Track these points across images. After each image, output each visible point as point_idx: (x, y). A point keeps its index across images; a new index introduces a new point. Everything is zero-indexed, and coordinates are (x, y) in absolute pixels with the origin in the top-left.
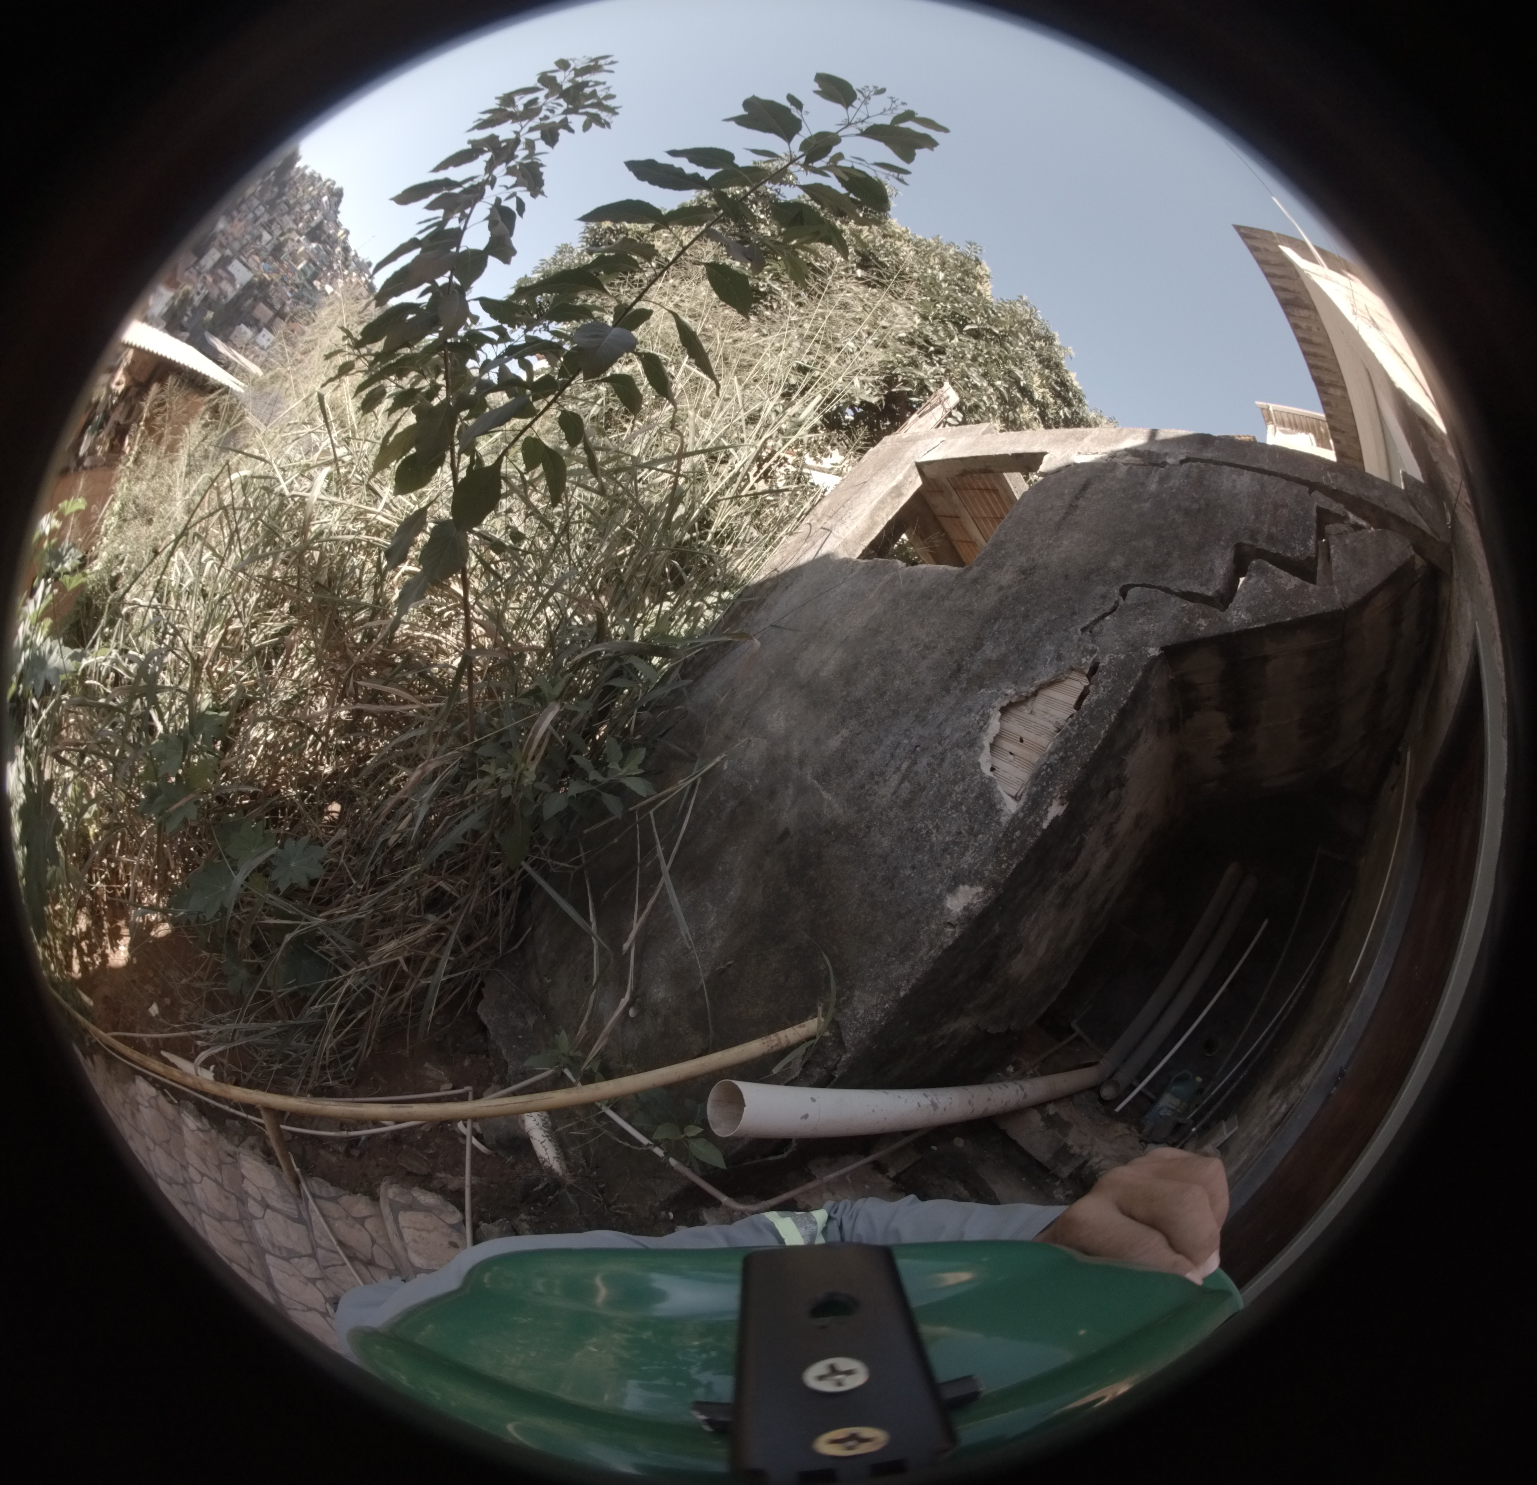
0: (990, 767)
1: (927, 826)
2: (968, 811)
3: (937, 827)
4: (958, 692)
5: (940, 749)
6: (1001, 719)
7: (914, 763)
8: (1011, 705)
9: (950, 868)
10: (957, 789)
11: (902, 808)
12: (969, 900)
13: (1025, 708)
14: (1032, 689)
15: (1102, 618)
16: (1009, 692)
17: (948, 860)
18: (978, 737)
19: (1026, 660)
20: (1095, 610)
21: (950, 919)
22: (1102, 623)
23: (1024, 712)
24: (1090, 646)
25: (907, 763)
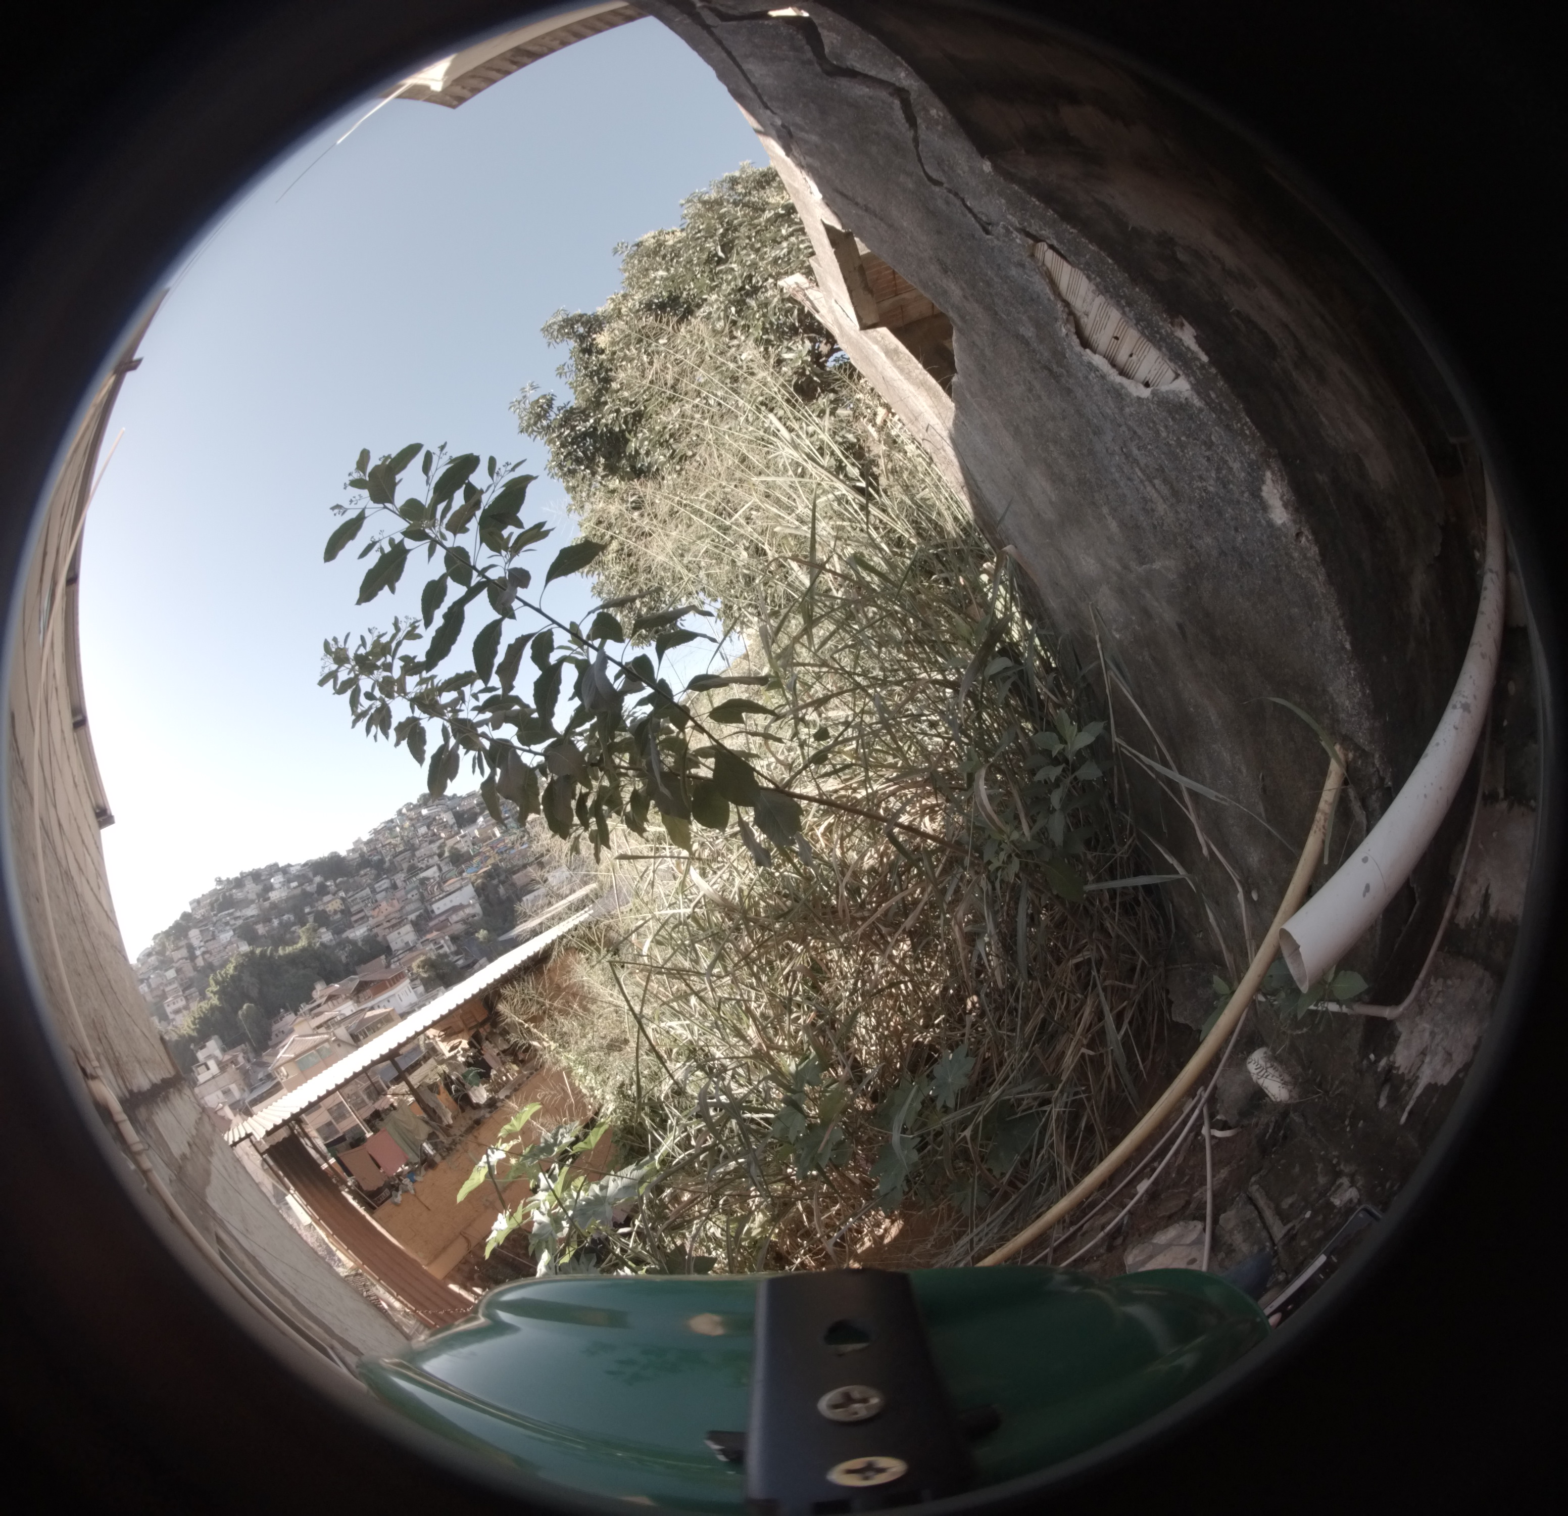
0: (1142, 387)
1: (1198, 488)
2: (1188, 437)
3: (1201, 478)
4: (1071, 381)
5: (1124, 428)
6: (1094, 351)
7: (1136, 461)
8: (1079, 332)
9: (1243, 492)
10: (1164, 434)
11: (1179, 501)
12: (1278, 495)
13: (1084, 320)
14: (1059, 305)
15: (970, 210)
16: (1064, 330)
17: (1235, 488)
18: (1112, 384)
19: (1032, 300)
20: (965, 216)
21: (1293, 531)
22: (975, 211)
23: (1088, 323)
24: (1002, 231)
25: (1137, 470)
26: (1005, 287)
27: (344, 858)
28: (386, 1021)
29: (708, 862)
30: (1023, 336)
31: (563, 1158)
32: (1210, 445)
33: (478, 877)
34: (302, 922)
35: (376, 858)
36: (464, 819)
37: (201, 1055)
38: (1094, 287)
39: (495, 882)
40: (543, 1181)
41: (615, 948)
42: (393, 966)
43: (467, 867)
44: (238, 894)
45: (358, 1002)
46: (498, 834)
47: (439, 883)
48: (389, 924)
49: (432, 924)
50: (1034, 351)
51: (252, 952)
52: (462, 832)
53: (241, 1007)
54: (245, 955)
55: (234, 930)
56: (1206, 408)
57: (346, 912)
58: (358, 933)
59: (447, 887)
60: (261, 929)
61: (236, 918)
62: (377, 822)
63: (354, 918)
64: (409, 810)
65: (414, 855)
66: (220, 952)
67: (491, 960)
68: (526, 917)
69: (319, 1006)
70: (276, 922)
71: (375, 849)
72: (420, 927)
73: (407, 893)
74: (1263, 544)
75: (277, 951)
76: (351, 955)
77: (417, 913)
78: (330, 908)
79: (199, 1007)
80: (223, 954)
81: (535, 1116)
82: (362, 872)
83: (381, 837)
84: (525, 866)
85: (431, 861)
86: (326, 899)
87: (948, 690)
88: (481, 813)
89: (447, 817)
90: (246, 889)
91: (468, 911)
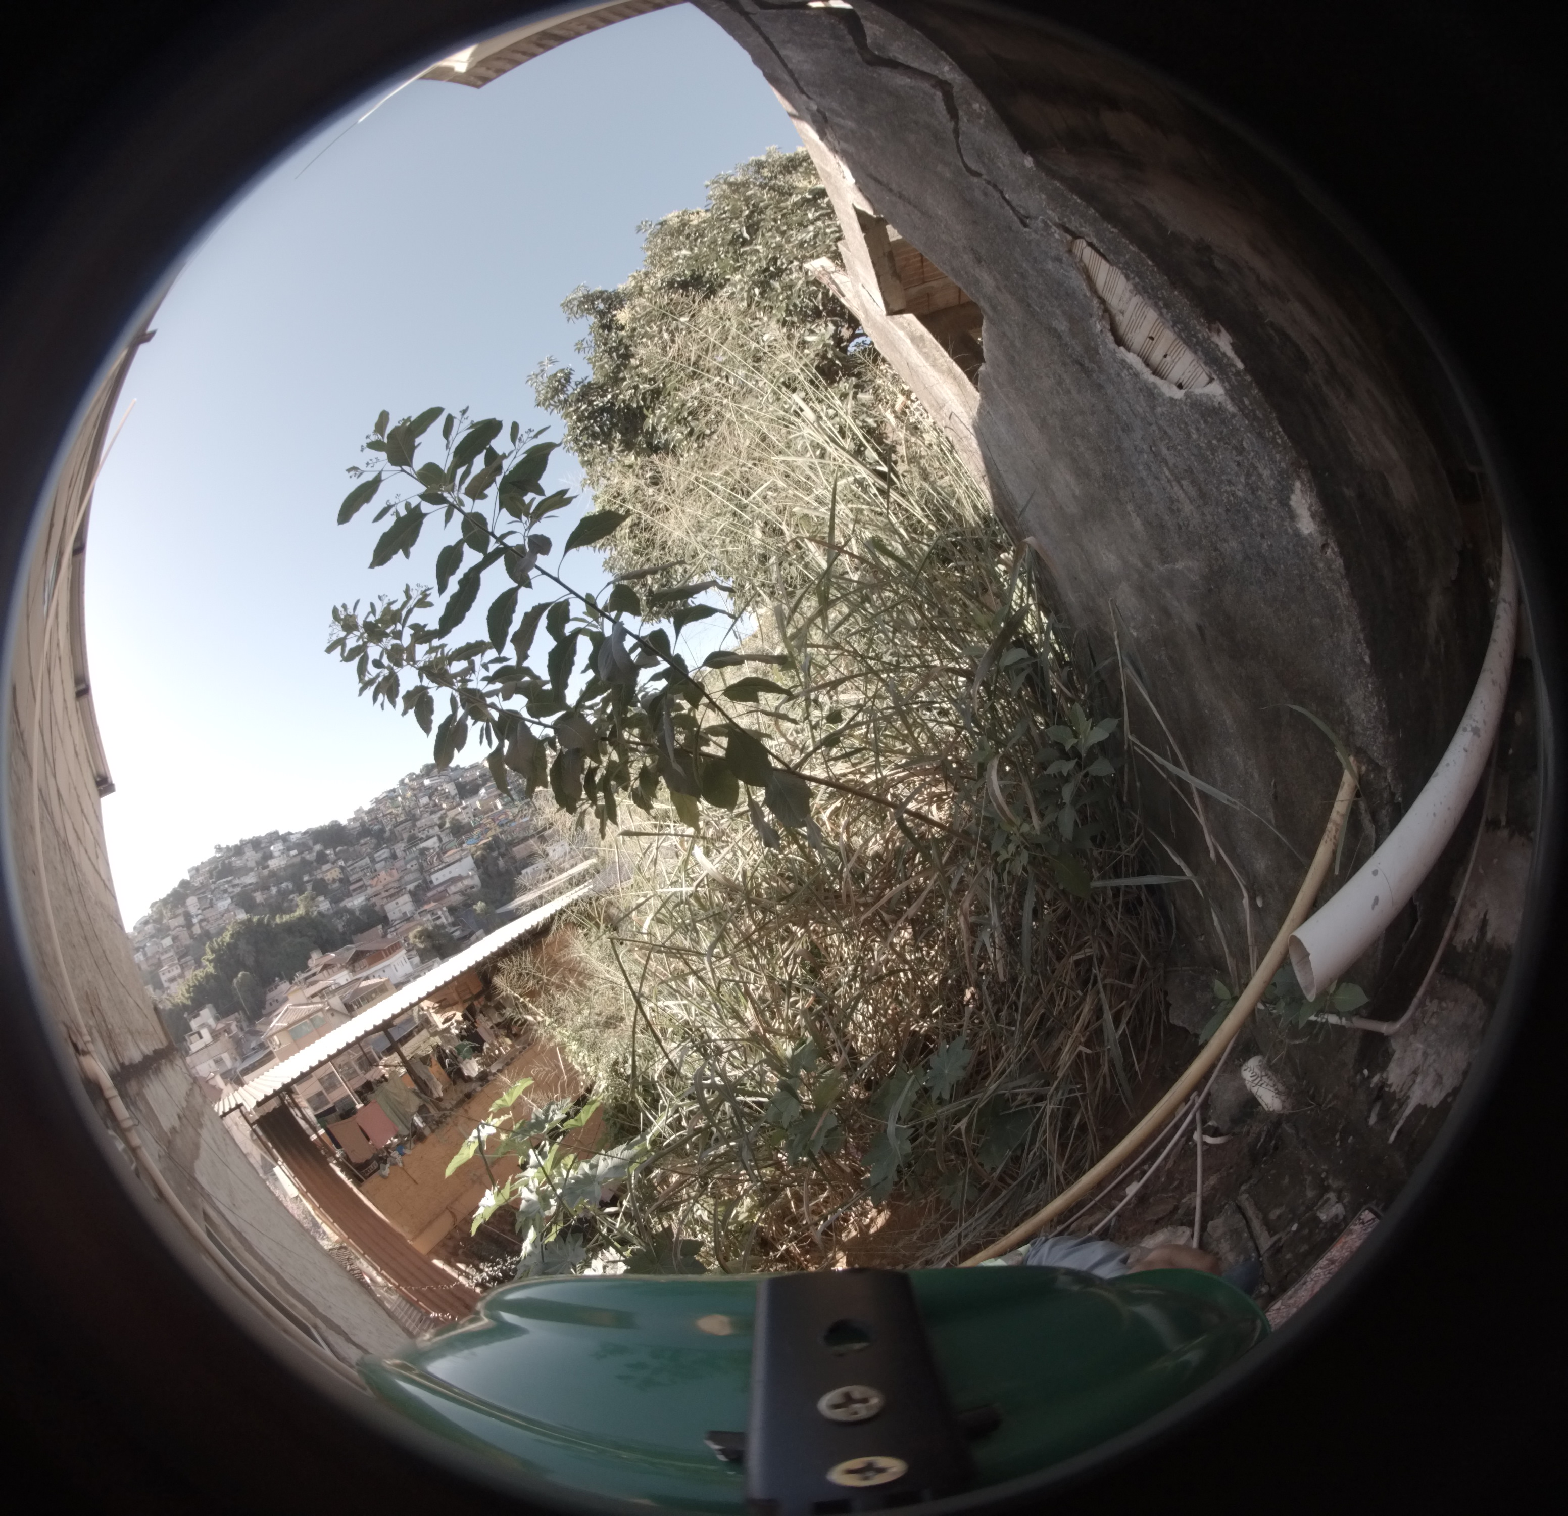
0: (1175, 388)
1: (1226, 491)
2: (1219, 440)
3: (1230, 482)
4: (1103, 377)
5: (1154, 427)
6: (1128, 349)
7: (1165, 461)
8: (1114, 330)
9: (1271, 499)
10: (1195, 436)
11: (1206, 504)
12: (1306, 506)
13: (1119, 318)
14: (1095, 301)
15: (1008, 202)
16: (1099, 327)
17: (1263, 495)
18: (1145, 383)
19: (1068, 294)
20: (1002, 207)
21: (1320, 541)
22: (1014, 204)
23: (1123, 321)
24: (1041, 225)
25: (1165, 469)
26: (1041, 280)
27: (345, 827)
28: (381, 991)
29: (712, 841)
30: (1056, 330)
31: (553, 1135)
32: (1241, 450)
33: (478, 849)
34: (300, 890)
35: (376, 827)
36: (467, 790)
37: (194, 1024)
38: (1131, 287)
39: (495, 854)
40: (533, 1157)
41: (614, 925)
42: (389, 936)
43: (468, 839)
44: (238, 862)
45: (353, 971)
46: (500, 806)
47: (439, 854)
48: (387, 894)
49: (430, 894)
50: (1066, 345)
51: (250, 920)
52: (464, 803)
53: (236, 976)
54: (242, 923)
55: (232, 898)
56: (1239, 414)
57: (345, 881)
58: (356, 902)
59: (447, 858)
60: (259, 897)
61: (234, 886)
62: (379, 792)
63: (352, 888)
64: (411, 780)
65: (414, 825)
66: (217, 919)
67: (488, 932)
68: (525, 890)
69: (314, 974)
70: (274, 890)
71: (376, 818)
72: (417, 897)
73: (406, 863)
74: (1288, 552)
75: (274, 919)
76: (348, 923)
77: (416, 884)
78: (329, 877)
79: (194, 975)
80: (220, 922)
81: (526, 1092)
82: (362, 842)
83: (382, 807)
84: (526, 839)
85: (432, 832)
86: (325, 867)
87: (962, 679)
88: (483, 785)
89: (449, 788)
90: (245, 857)
91: (467, 882)
